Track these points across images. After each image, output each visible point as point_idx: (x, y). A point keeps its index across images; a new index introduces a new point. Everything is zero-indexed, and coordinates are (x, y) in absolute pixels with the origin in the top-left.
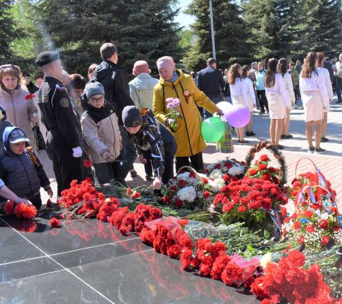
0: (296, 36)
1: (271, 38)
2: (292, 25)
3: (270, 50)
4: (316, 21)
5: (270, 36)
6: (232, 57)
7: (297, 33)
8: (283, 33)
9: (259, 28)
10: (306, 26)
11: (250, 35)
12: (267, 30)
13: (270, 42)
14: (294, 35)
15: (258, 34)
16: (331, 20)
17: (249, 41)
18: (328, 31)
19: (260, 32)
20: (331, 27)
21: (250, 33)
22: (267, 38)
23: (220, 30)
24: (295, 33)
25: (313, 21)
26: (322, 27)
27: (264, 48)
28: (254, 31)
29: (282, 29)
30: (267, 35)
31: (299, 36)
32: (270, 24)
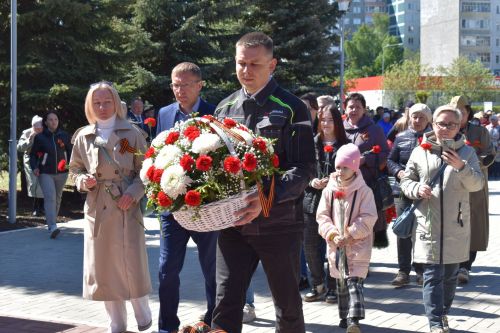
0: (215, 45)
1: (157, 44)
2: (209, 19)
3: (152, 75)
4: (264, 16)
5: (153, 39)
6: (59, 83)
7: (218, 38)
8: (185, 34)
9: (127, 17)
10: (239, 24)
11: (106, 33)
12: (148, 25)
13: (153, 55)
14: (212, 44)
15: (127, 33)
16: (298, 16)
17: (101, 47)
18: (292, 42)
19: (131, 28)
20: (296, 33)
21: (107, 28)
22: (147, 45)
23: (32, 13)
24: (214, 39)
25: (257, 15)
26: (277, 31)
27: (138, 69)
28: (117, 25)
29: (183, 27)
30: (147, 36)
31: (223, 47)
32: (155, 11)
